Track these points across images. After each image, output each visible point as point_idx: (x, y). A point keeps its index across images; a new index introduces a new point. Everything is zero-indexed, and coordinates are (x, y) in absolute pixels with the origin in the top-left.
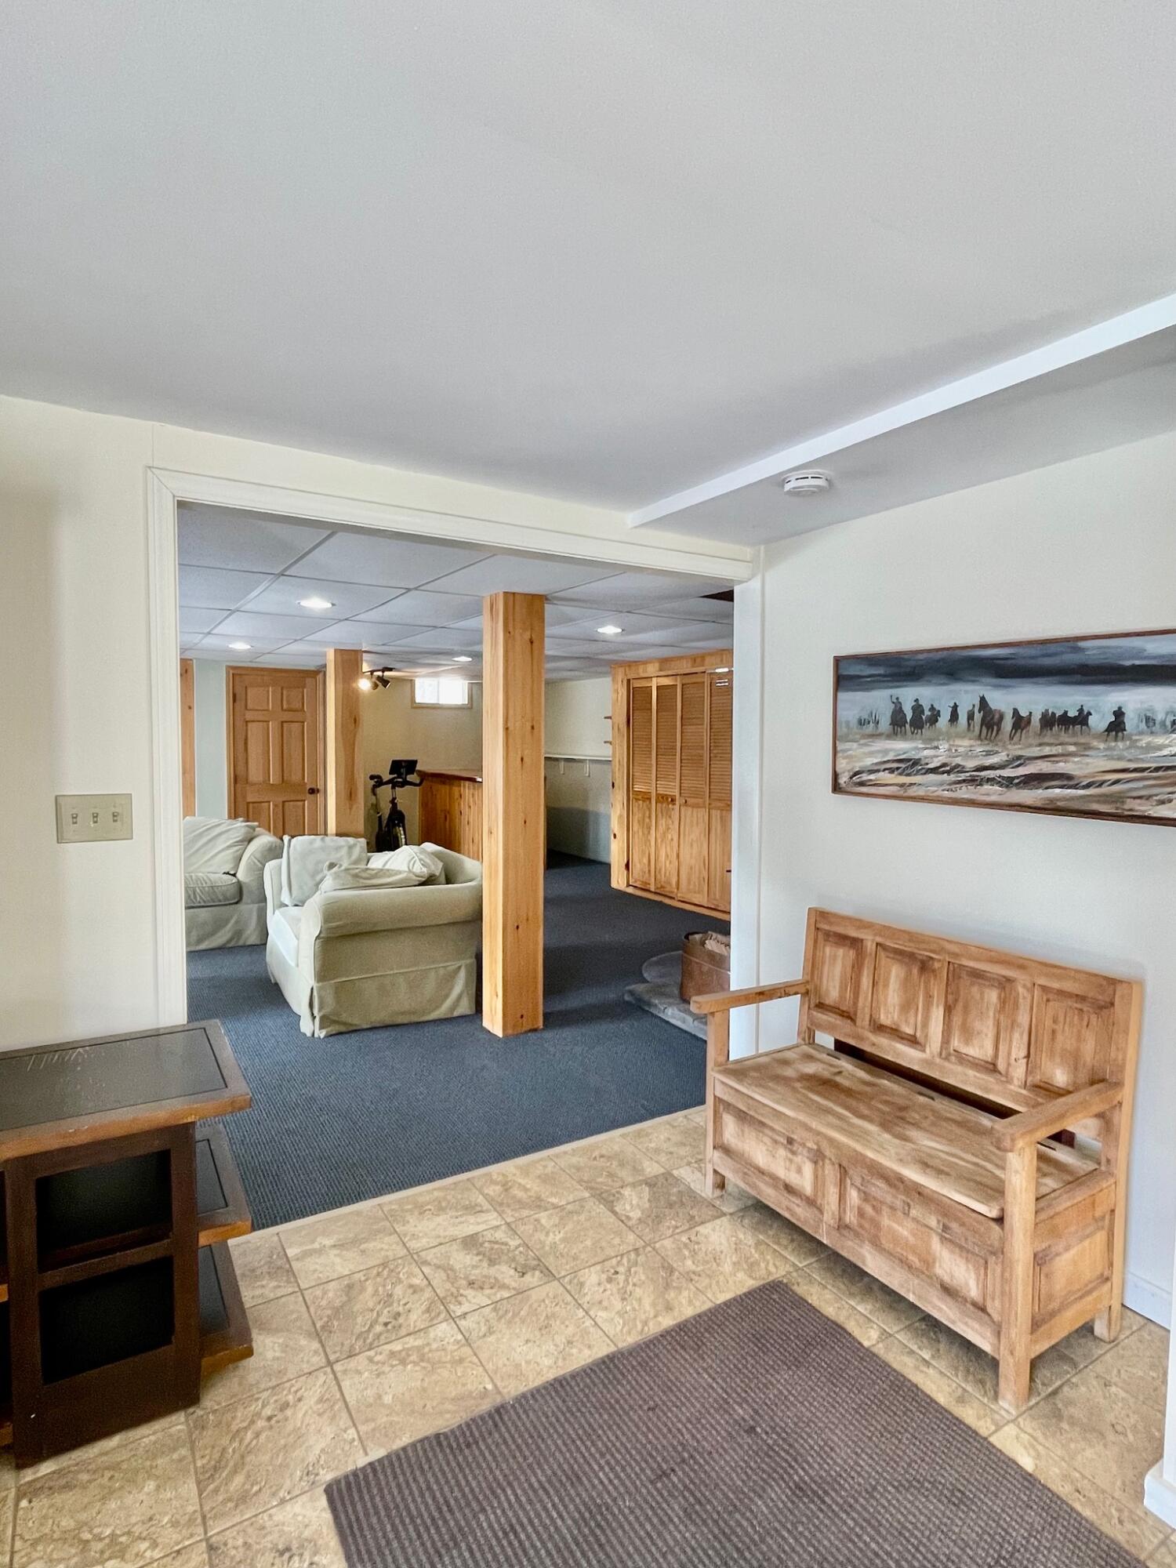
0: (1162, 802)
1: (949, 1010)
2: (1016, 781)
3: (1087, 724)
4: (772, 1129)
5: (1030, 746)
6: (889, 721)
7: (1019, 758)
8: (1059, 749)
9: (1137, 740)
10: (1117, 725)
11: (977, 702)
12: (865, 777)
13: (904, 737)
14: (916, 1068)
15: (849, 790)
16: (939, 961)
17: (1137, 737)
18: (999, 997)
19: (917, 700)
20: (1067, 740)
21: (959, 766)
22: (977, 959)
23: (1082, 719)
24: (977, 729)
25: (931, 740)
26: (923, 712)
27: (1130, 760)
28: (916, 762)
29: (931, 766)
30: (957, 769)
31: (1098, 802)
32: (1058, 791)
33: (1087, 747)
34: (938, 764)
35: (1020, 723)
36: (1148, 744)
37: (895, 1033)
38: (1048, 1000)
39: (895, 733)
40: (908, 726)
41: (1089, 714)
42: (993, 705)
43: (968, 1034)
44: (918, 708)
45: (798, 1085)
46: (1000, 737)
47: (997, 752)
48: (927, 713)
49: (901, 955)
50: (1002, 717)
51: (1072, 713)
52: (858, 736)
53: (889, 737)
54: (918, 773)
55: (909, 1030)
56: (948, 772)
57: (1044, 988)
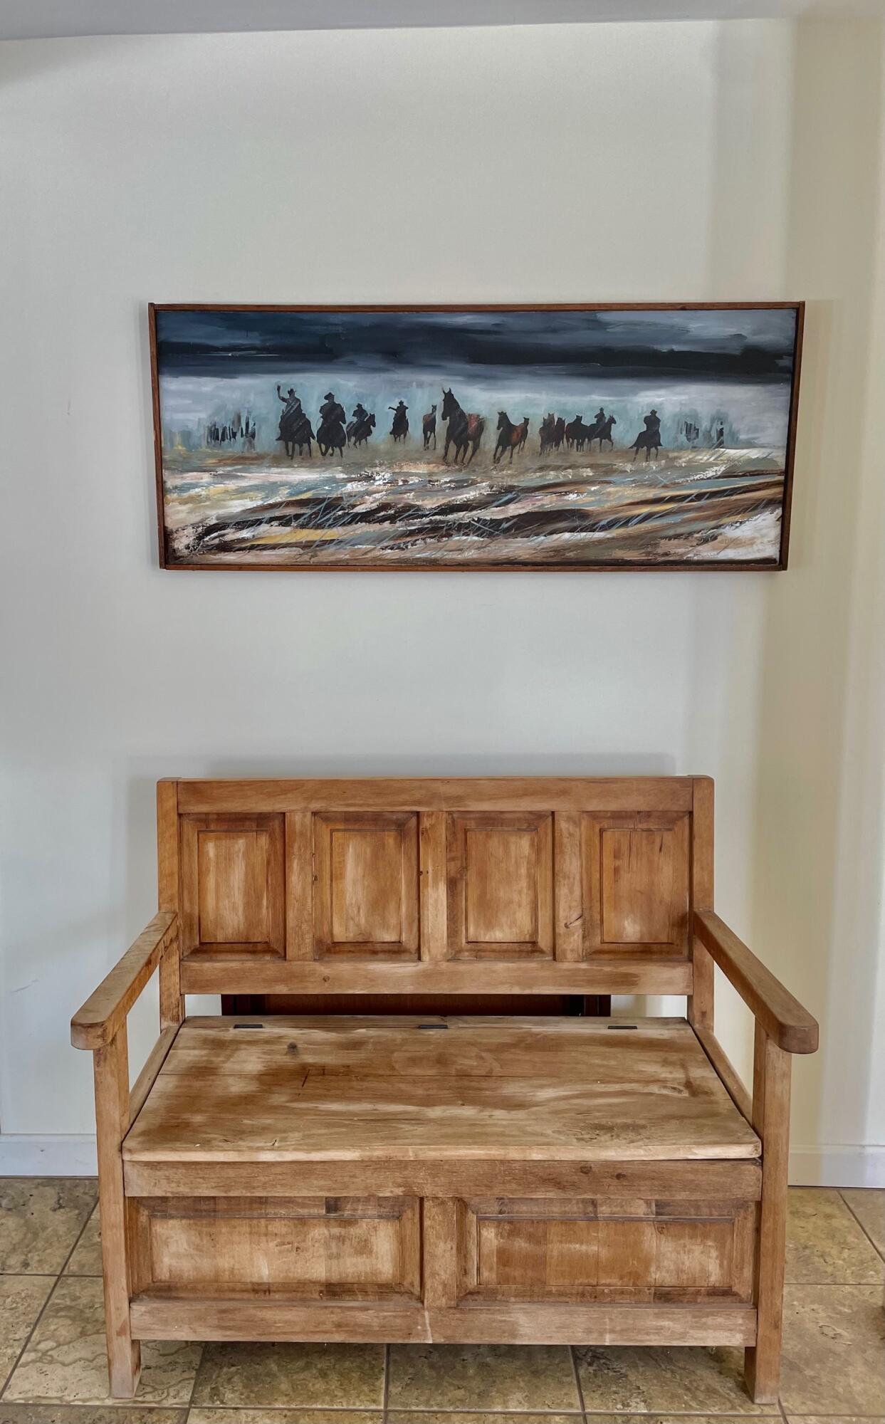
0: (705, 541)
1: (453, 885)
2: (505, 525)
3: (608, 437)
4: (289, 1201)
5: (527, 470)
6: (276, 432)
7: (510, 489)
8: (569, 474)
9: (676, 458)
10: (650, 437)
11: (439, 400)
12: (231, 535)
13: (308, 461)
14: (409, 990)
15: (195, 559)
16: (430, 815)
17: (676, 454)
18: (532, 845)
19: (329, 397)
20: (581, 461)
21: (411, 507)
22: (492, 798)
23: (603, 427)
24: (441, 445)
25: (360, 466)
26: (342, 417)
27: (665, 486)
28: (333, 504)
29: (360, 509)
30: (408, 512)
31: (620, 548)
32: (567, 535)
33: (609, 470)
34: (374, 506)
35: (511, 434)
36: (689, 461)
37: (365, 948)
38: (601, 831)
39: (291, 456)
40: (314, 442)
41: (612, 421)
42: (467, 407)
43: (489, 911)
44: (332, 411)
45: (279, 1099)
46: (479, 458)
47: (474, 483)
48: (350, 418)
49: (355, 822)
50: (481, 426)
51: (589, 420)
52: (211, 461)
53: (277, 461)
54: (336, 522)
55: (389, 937)
56: (392, 519)
57: (594, 816)
